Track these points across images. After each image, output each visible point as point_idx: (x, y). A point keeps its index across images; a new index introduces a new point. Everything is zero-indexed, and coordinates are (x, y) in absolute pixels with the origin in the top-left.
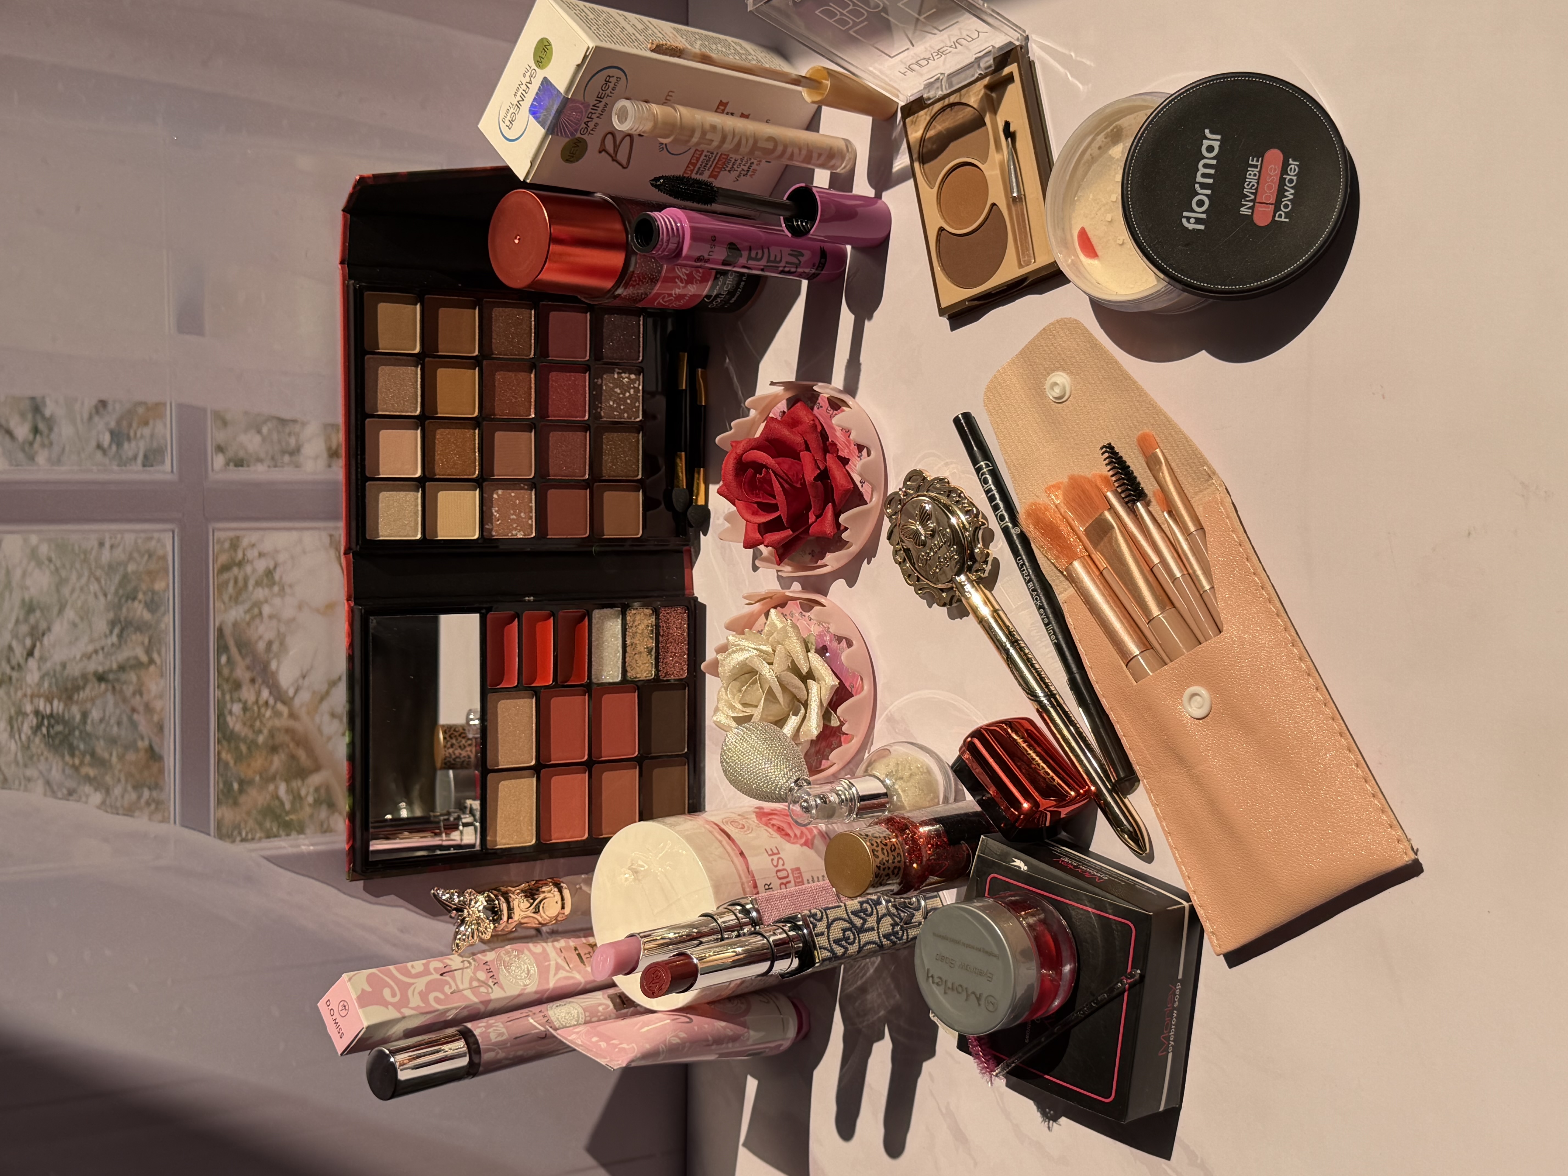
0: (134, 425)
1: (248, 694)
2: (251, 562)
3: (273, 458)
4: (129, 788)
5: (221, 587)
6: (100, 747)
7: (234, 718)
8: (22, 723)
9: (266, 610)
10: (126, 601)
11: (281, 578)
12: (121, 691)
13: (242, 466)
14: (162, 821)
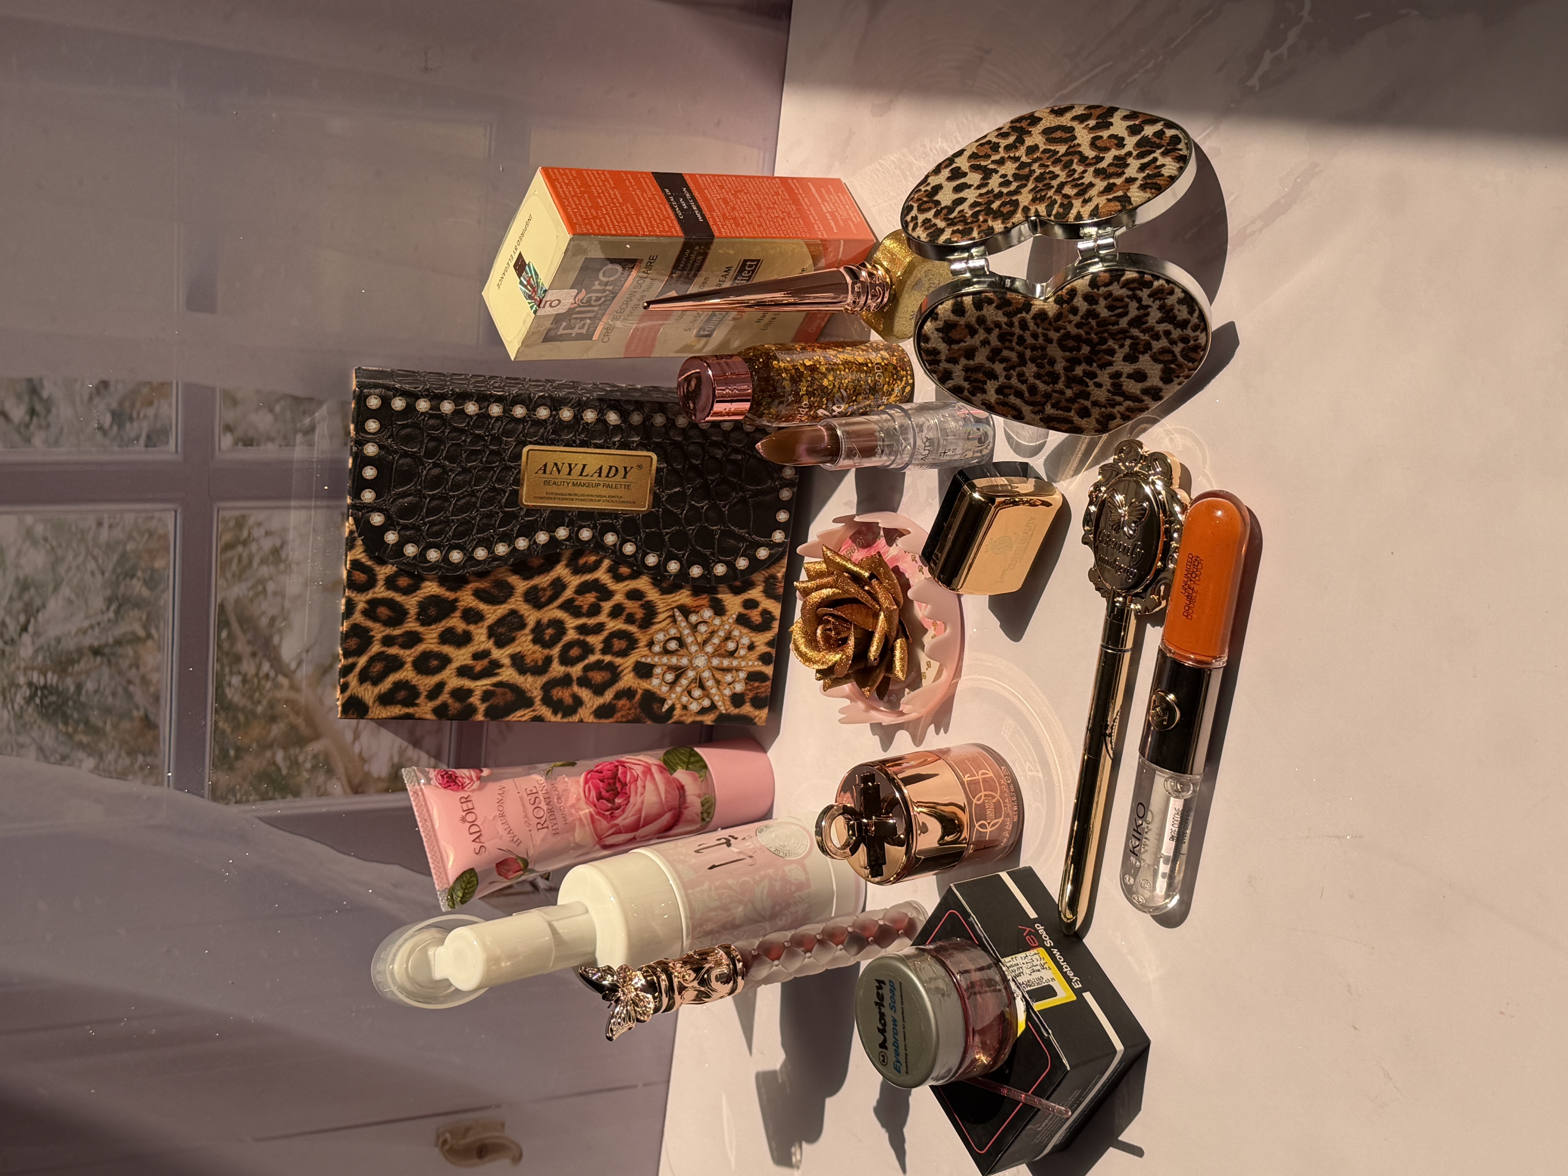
0: (138, 405)
1: (248, 667)
2: (256, 540)
3: (285, 437)
4: (123, 754)
5: (224, 565)
6: (95, 717)
7: (233, 690)
8: (15, 694)
9: (271, 587)
10: (125, 578)
11: (287, 556)
12: (117, 664)
13: (251, 445)
14: (157, 784)
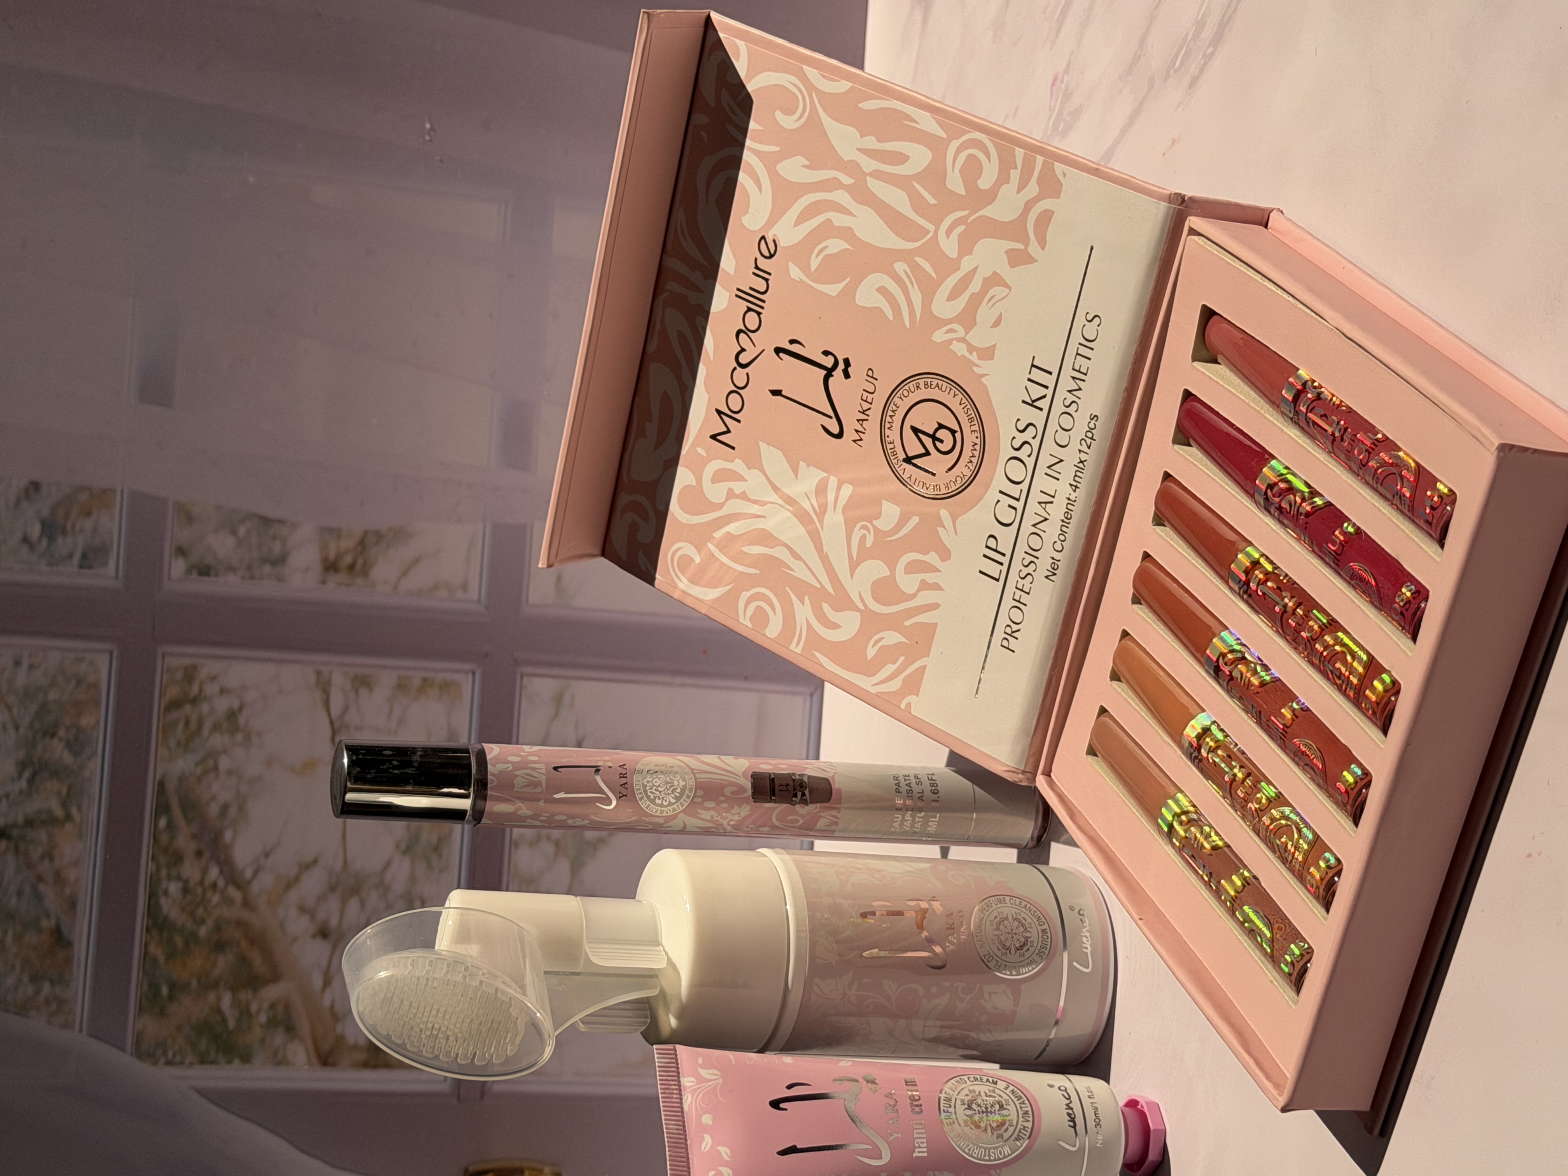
0: (73, 515)
1: (190, 870)
2: (208, 699)
3: (249, 568)
4: (25, 979)
5: (167, 729)
7: (170, 901)
9: (224, 763)
10: (43, 737)
11: (247, 723)
12: (26, 853)
13: (208, 574)
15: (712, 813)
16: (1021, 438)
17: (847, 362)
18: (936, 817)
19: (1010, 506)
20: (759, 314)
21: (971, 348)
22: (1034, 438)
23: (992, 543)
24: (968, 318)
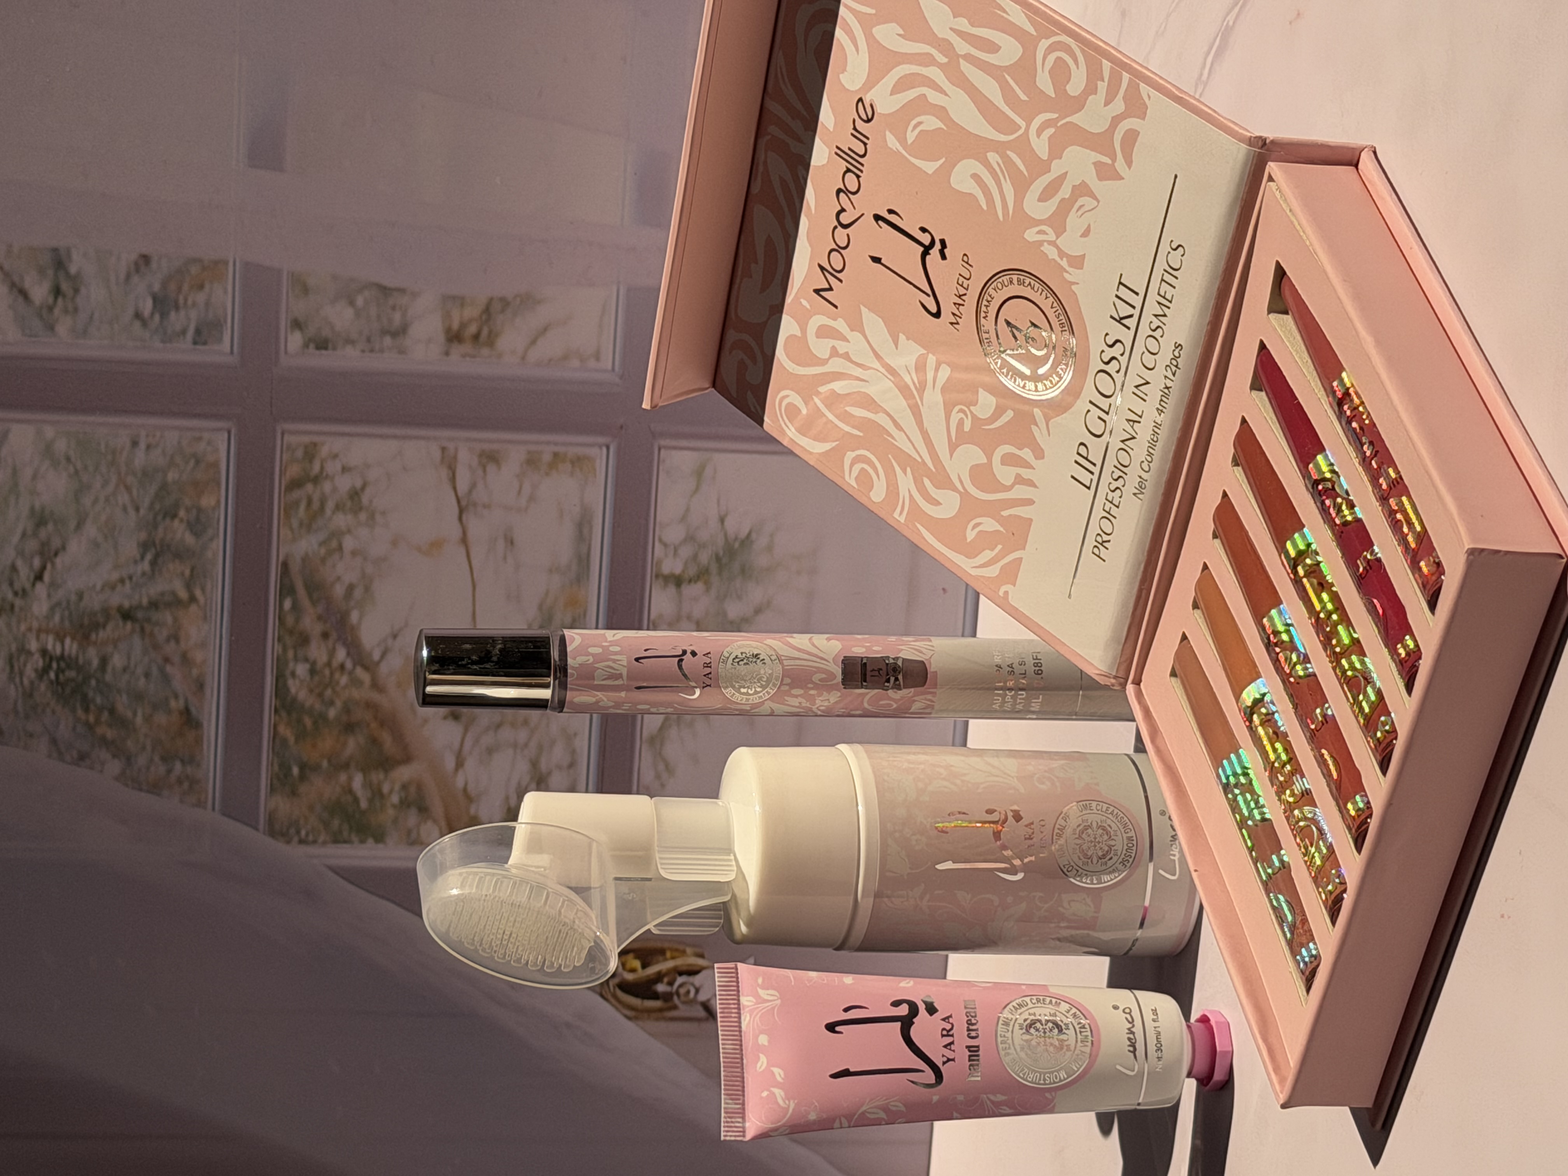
0: (186, 287)
1: (318, 652)
2: (330, 478)
3: (369, 340)
4: (157, 759)
5: (290, 508)
6: (122, 703)
7: (297, 681)
8: (25, 665)
9: (349, 543)
10: (164, 518)
11: (371, 502)
12: (152, 634)
13: (326, 348)
14: (196, 805)
15: (800, 699)
16: (1109, 353)
17: (943, 243)
18: (1039, 699)
19: (1100, 418)
20: (858, 177)
21: (1062, 254)
22: (1122, 355)
23: (1083, 450)
24: (1058, 222)
